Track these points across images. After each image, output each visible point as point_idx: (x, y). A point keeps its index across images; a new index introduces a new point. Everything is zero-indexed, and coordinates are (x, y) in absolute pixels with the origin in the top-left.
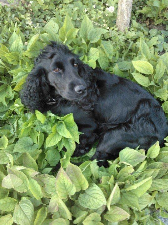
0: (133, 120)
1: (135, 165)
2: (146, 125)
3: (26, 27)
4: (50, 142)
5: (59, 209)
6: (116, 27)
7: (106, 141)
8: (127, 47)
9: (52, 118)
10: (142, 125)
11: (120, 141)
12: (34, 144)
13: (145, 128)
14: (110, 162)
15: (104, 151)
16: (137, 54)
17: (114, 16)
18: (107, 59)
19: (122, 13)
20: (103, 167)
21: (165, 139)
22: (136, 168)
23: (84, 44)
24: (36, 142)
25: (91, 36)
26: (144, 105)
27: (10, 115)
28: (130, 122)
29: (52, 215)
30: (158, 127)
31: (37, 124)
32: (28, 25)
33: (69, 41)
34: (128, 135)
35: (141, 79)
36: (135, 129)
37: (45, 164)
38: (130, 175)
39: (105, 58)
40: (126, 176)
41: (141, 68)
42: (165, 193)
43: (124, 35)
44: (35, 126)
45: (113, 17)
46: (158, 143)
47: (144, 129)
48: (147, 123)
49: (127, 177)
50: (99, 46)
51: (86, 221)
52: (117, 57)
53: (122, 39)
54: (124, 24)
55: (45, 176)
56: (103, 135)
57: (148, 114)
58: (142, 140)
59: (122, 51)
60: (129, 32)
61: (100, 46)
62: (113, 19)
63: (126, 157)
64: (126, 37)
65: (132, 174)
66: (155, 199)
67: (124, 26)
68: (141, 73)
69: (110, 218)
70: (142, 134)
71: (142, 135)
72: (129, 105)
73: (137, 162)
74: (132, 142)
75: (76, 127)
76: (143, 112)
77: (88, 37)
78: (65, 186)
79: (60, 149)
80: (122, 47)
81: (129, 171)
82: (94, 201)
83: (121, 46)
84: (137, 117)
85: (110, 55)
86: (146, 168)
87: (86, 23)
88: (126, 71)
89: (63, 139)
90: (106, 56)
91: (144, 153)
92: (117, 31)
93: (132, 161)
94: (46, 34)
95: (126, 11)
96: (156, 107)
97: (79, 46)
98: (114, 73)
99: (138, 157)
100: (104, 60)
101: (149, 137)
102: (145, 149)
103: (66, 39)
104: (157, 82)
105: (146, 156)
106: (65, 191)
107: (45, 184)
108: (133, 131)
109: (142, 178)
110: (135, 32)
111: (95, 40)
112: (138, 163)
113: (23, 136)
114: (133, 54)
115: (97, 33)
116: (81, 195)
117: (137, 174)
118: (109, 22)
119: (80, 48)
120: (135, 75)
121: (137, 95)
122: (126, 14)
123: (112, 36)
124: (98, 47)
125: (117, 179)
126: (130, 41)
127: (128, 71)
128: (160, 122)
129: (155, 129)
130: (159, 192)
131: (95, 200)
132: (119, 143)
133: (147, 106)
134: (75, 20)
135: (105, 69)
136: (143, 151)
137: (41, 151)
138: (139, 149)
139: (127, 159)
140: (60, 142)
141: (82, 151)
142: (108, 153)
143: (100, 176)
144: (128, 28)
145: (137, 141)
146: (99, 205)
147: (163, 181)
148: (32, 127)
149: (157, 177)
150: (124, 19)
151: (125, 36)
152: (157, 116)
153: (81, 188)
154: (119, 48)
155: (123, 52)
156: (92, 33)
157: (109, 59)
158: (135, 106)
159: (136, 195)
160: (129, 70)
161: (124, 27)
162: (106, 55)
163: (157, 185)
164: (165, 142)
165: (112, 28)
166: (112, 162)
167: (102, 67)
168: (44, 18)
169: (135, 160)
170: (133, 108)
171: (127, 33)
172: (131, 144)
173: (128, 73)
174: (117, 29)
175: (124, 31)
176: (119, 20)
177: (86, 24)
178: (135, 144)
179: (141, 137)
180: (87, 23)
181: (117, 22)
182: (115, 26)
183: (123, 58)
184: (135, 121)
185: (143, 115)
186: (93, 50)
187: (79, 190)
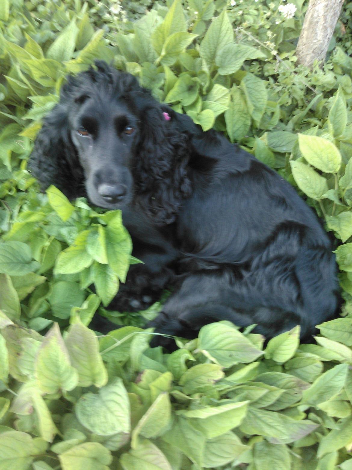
0: (254, 263)
1: (228, 365)
2: (279, 282)
3: (107, 16)
4: (65, 263)
5: (33, 410)
6: (295, 54)
7: (185, 296)
8: (306, 104)
9: (84, 214)
10: (270, 280)
11: (214, 302)
12: (33, 260)
13: (275, 288)
14: (179, 343)
15: (175, 315)
16: (323, 124)
17: (296, 29)
18: (249, 118)
19: (313, 24)
20: (159, 349)
21: (318, 327)
22: (228, 372)
23: (203, 73)
24: (37, 257)
25: (225, 58)
26: (289, 237)
27: (10, 190)
28: (247, 266)
29: (16, 419)
30: (307, 293)
31: (54, 221)
32: (110, 13)
33: (170, 59)
34: (233, 294)
35: (307, 179)
36: (253, 284)
37: (44, 309)
38: (211, 384)
39: (245, 114)
40: (204, 384)
41: (316, 153)
42: (280, 446)
43: (307, 76)
44: (47, 224)
45: (293, 30)
46: (297, 330)
47: (271, 291)
48: (283, 278)
49: (202, 386)
50: (238, 84)
51: (70, 455)
52: (276, 120)
53: (300, 83)
54: (313, 52)
55: (29, 332)
56: (184, 279)
57: (290, 259)
58: (264, 315)
59: (295, 110)
60: (320, 72)
61: (239, 87)
62: (292, 36)
63: (214, 341)
64: (310, 81)
65: (218, 382)
66: (253, 452)
67: (313, 55)
68: (312, 166)
69: (132, 464)
70: (267, 300)
71: (265, 303)
72: (255, 227)
73: (236, 360)
74: (240, 311)
75: (128, 246)
76: (282, 251)
77: (218, 59)
78: (57, 367)
79: (85, 286)
80: (297, 101)
81: (211, 374)
82: (105, 417)
83: (293, 99)
84: (264, 259)
85: (257, 109)
86: (253, 378)
87: (221, 28)
88: (283, 155)
89: (96, 265)
90: (248, 111)
91: (260, 344)
92: (296, 64)
93: (227, 353)
94: (132, 36)
95: (322, 22)
96: (316, 247)
97: (194, 75)
98: (254, 152)
99: (243, 348)
100: (241, 118)
101: (280, 310)
102: (265, 335)
103: (163, 53)
104: (344, 194)
105: (263, 352)
106: (56, 378)
107: (21, 349)
108: (248, 289)
109: (236, 398)
110: (334, 75)
111: (228, 69)
112: (235, 363)
113: (14, 239)
114: (314, 121)
115: (239, 55)
116: (89, 396)
117: (224, 387)
118: (281, 40)
119: (193, 79)
120: (296, 166)
121: (280, 210)
122: (321, 27)
123: (281, 71)
124: (235, 87)
125: (181, 383)
126: (316, 91)
127: (287, 155)
128: (315, 283)
129: (299, 296)
130: (265, 439)
131: (109, 416)
132: (211, 306)
133: (294, 241)
134: (207, 19)
135: (240, 139)
136: (259, 338)
137: (43, 279)
138: (253, 332)
139: (216, 347)
140: (88, 270)
141: (135, 303)
142: (182, 322)
143: (143, 368)
144: (321, 62)
145: (251, 312)
146: (113, 428)
147: (280, 420)
148: (41, 224)
149: (272, 405)
150: (315, 39)
151: (309, 79)
152: (312, 269)
153: (94, 381)
154: (287, 103)
155: (294, 113)
156: (226, 53)
157: (253, 121)
158: (268, 233)
159: (204, 431)
160: (290, 154)
161: (313, 58)
162: (248, 108)
163: (263, 425)
164: (318, 332)
165: (285, 55)
166: (184, 344)
167: (234, 133)
168: (149, 4)
169: (234, 353)
170: (263, 236)
171: (316, 72)
172: (238, 316)
173: (285, 159)
174: (295, 59)
175: (311, 66)
176: (304, 40)
177: (220, 31)
178: (245, 318)
179: (262, 306)
180: (223, 28)
181: (300, 43)
182: (294, 51)
183: (290, 125)
184: (258, 267)
185: (278, 258)
186: (219, 90)
187: (87, 384)
